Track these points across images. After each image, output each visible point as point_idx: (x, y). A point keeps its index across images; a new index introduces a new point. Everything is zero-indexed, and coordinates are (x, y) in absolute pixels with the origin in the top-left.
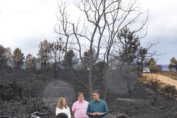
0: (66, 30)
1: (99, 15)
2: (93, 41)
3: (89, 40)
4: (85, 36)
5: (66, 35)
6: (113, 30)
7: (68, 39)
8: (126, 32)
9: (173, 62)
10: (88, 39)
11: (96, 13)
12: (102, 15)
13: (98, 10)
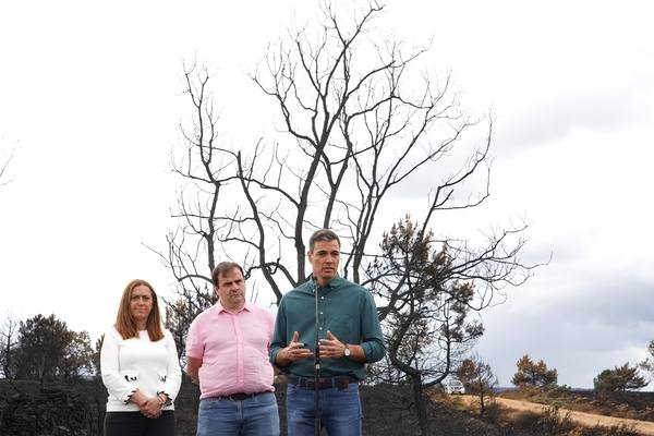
0: (209, 161)
1: (327, 114)
2: (306, 206)
3: (292, 200)
4: (277, 189)
5: (213, 181)
6: (375, 182)
7: (216, 194)
8: (408, 234)
9: (525, 370)
10: (289, 197)
11: (317, 113)
12: (335, 117)
13: (323, 94)
